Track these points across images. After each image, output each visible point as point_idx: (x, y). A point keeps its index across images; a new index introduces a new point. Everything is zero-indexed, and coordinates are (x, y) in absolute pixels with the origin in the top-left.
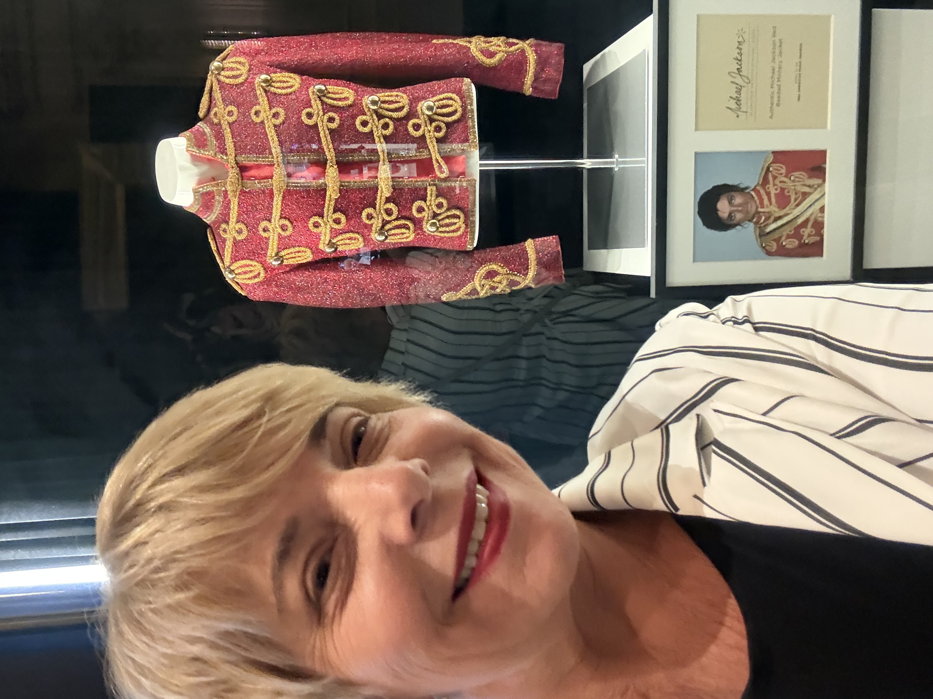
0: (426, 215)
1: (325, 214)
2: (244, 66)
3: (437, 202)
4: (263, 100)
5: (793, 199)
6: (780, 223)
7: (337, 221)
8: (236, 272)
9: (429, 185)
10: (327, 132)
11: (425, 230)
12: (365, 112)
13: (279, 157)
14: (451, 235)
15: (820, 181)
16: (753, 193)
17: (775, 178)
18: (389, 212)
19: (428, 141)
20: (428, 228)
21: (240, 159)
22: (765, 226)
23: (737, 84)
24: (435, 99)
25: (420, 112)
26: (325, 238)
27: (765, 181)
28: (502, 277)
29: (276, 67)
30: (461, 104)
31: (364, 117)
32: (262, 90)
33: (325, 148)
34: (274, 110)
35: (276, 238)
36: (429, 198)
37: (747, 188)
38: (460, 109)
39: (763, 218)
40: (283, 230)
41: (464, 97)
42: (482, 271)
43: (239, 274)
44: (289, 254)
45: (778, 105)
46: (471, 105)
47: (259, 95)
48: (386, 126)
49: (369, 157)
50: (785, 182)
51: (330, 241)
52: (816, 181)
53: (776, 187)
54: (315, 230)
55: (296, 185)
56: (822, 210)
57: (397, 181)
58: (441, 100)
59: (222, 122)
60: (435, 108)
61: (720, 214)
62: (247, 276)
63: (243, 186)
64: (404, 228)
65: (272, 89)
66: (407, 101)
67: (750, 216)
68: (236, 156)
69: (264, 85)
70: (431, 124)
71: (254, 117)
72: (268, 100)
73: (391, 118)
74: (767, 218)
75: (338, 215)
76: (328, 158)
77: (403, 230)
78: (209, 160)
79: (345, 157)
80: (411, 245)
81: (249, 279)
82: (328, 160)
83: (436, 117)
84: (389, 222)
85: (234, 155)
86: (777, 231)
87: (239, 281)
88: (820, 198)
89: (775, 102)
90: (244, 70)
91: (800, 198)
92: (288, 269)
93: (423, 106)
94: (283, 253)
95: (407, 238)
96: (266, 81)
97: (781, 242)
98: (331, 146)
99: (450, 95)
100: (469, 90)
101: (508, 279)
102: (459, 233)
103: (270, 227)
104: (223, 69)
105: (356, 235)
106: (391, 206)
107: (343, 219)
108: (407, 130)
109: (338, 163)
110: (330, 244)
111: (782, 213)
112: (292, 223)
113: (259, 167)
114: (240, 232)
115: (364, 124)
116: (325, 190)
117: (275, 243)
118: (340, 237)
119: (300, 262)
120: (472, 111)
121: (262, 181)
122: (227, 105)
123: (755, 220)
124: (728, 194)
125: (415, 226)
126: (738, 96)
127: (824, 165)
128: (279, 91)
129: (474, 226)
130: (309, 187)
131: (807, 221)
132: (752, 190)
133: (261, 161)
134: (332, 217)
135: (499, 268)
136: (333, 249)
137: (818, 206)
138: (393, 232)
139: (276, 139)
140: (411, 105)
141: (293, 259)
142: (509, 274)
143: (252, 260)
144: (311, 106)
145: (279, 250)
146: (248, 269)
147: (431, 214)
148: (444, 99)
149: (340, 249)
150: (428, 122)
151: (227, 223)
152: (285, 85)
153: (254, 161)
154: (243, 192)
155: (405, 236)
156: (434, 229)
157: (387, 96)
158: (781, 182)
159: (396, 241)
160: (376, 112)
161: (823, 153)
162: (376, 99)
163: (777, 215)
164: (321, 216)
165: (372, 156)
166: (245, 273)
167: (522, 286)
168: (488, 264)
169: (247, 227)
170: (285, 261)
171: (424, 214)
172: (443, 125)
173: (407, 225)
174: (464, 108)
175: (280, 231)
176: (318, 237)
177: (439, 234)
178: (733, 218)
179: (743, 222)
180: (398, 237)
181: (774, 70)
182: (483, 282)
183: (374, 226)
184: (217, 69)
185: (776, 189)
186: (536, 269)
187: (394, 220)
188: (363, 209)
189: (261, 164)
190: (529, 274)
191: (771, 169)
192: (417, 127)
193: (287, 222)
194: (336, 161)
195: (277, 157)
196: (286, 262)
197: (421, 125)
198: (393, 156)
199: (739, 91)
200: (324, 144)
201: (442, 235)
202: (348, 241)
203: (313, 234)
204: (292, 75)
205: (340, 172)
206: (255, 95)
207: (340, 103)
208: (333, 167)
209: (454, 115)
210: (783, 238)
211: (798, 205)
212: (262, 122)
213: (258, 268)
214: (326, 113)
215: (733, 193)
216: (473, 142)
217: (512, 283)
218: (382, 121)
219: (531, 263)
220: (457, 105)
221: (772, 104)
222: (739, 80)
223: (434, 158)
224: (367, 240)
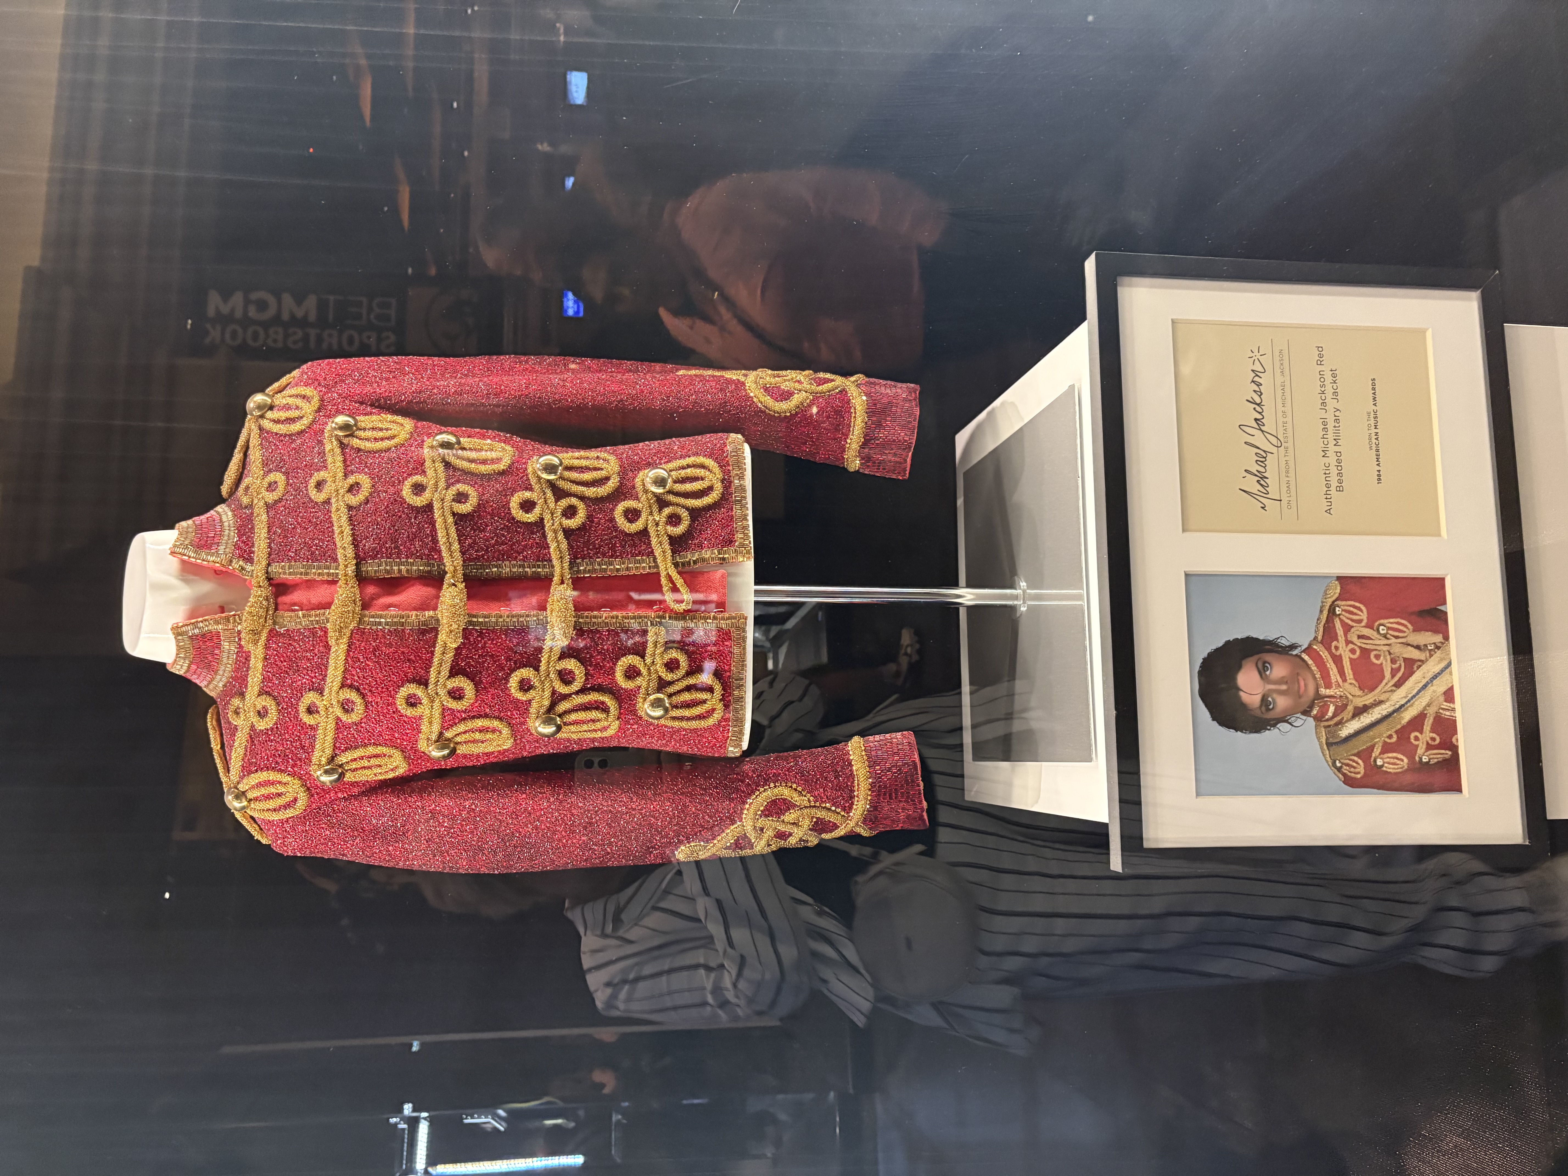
0: (644, 684)
1: (432, 680)
2: (310, 402)
3: (667, 657)
4: (335, 461)
5: (1388, 674)
6: (1366, 719)
7: (456, 694)
8: (250, 795)
9: (652, 624)
10: (450, 520)
11: (641, 713)
12: (530, 485)
13: (349, 566)
14: (694, 724)
15: (1438, 638)
16: (1305, 656)
17: (1347, 629)
18: (566, 677)
19: (654, 541)
20: (647, 709)
21: (275, 568)
22: (1337, 724)
23: (1258, 448)
24: (670, 466)
25: (639, 487)
26: (430, 729)
27: (1329, 635)
28: (799, 813)
29: (371, 405)
30: (720, 476)
31: (527, 494)
32: (335, 443)
33: (443, 548)
34: (351, 480)
35: (331, 726)
36: (649, 650)
37: (1293, 647)
38: (718, 487)
39: (1332, 708)
40: (346, 711)
41: (729, 465)
42: (759, 799)
43: (256, 799)
44: (355, 760)
45: (1340, 489)
46: (741, 477)
47: (329, 451)
48: (570, 512)
49: (534, 570)
50: (1369, 638)
51: (441, 734)
52: (1428, 638)
53: (1351, 646)
54: (409, 712)
55: (377, 620)
56: (1449, 695)
57: (587, 617)
58: (683, 468)
59: (255, 501)
60: (670, 480)
61: (1244, 697)
62: (271, 804)
63: (275, 623)
64: (597, 708)
65: (355, 442)
66: (617, 468)
67: (1306, 700)
68: (269, 565)
69: (341, 434)
70: (660, 510)
71: (313, 493)
72: (345, 461)
73: (582, 498)
74: (1340, 710)
75: (461, 682)
76: (446, 569)
77: (594, 714)
78: (216, 572)
79: (483, 567)
80: (614, 743)
81: (275, 810)
82: (446, 573)
83: (671, 498)
84: (565, 697)
85: (264, 563)
86: (1364, 737)
87: (256, 815)
88: (1442, 671)
89: (1334, 484)
90: (308, 409)
91: (1402, 669)
92: (356, 790)
93: (647, 477)
94: (343, 759)
95: (605, 729)
96: (346, 427)
97: (1372, 759)
98: (456, 546)
99: (701, 460)
100: (738, 452)
101: (813, 818)
102: (711, 721)
103: (321, 704)
104: (271, 408)
105: (496, 723)
106: (571, 664)
107: (469, 688)
108: (612, 520)
109: (467, 579)
110: (441, 741)
111: (1369, 699)
112: (363, 696)
113: (310, 584)
114: (262, 714)
115: (528, 506)
116: (435, 631)
117: (330, 738)
118: (461, 727)
119: (380, 778)
120: (743, 489)
121: (313, 612)
122: (270, 471)
123: (1315, 712)
124: (1256, 657)
125: (620, 707)
126: (1262, 470)
127: (1442, 608)
128: (369, 445)
129: (743, 708)
130: (402, 624)
131: (1420, 718)
132: (1304, 651)
133: (314, 573)
134: (445, 686)
135: (795, 795)
136: (446, 752)
137: (1439, 687)
138: (573, 717)
139: (347, 530)
140: (623, 473)
141: (366, 772)
142: (815, 806)
143: (281, 771)
144: (424, 472)
145: (338, 749)
146: (272, 790)
147: (654, 684)
148: (689, 466)
149: (461, 750)
150: (655, 508)
151: (242, 695)
152: (381, 434)
153: (301, 574)
154: (273, 634)
155: (598, 725)
156: (659, 712)
157: (578, 458)
158: (1359, 637)
159: (580, 736)
160: (552, 485)
161: (1438, 584)
162: (556, 461)
163: (1360, 702)
164: (423, 682)
165: (539, 567)
166: (268, 797)
167: (841, 832)
168: (772, 785)
169: (278, 704)
170: (348, 775)
171: (639, 681)
172: (685, 514)
173: (603, 703)
174: (727, 483)
175: (339, 712)
176: (415, 724)
177: (670, 723)
178: (1271, 707)
179: (1291, 714)
180: (585, 727)
181: (1325, 424)
182: (759, 825)
183: (534, 704)
184: (260, 407)
185: (1353, 651)
186: (869, 798)
187: (577, 693)
188: (513, 670)
189: (315, 580)
190: (855, 807)
191: (1338, 611)
192: (632, 515)
193: (353, 696)
194: (464, 575)
195: (346, 566)
196: (349, 777)
197: (640, 511)
198: (581, 568)
199: (1262, 459)
200: (441, 543)
201: (676, 724)
202: (478, 736)
203: (406, 719)
204: (399, 419)
205: (470, 597)
206: (322, 454)
207: (483, 468)
208: (456, 586)
209: (707, 495)
210: (1377, 751)
211: (1398, 685)
212: (328, 502)
213: (293, 788)
214: (453, 484)
215: (1268, 657)
216: (742, 545)
217: (820, 826)
218: (564, 503)
219: (858, 785)
220: (713, 477)
221: (1328, 486)
222: (1259, 439)
223: (663, 574)
224: (518, 730)
